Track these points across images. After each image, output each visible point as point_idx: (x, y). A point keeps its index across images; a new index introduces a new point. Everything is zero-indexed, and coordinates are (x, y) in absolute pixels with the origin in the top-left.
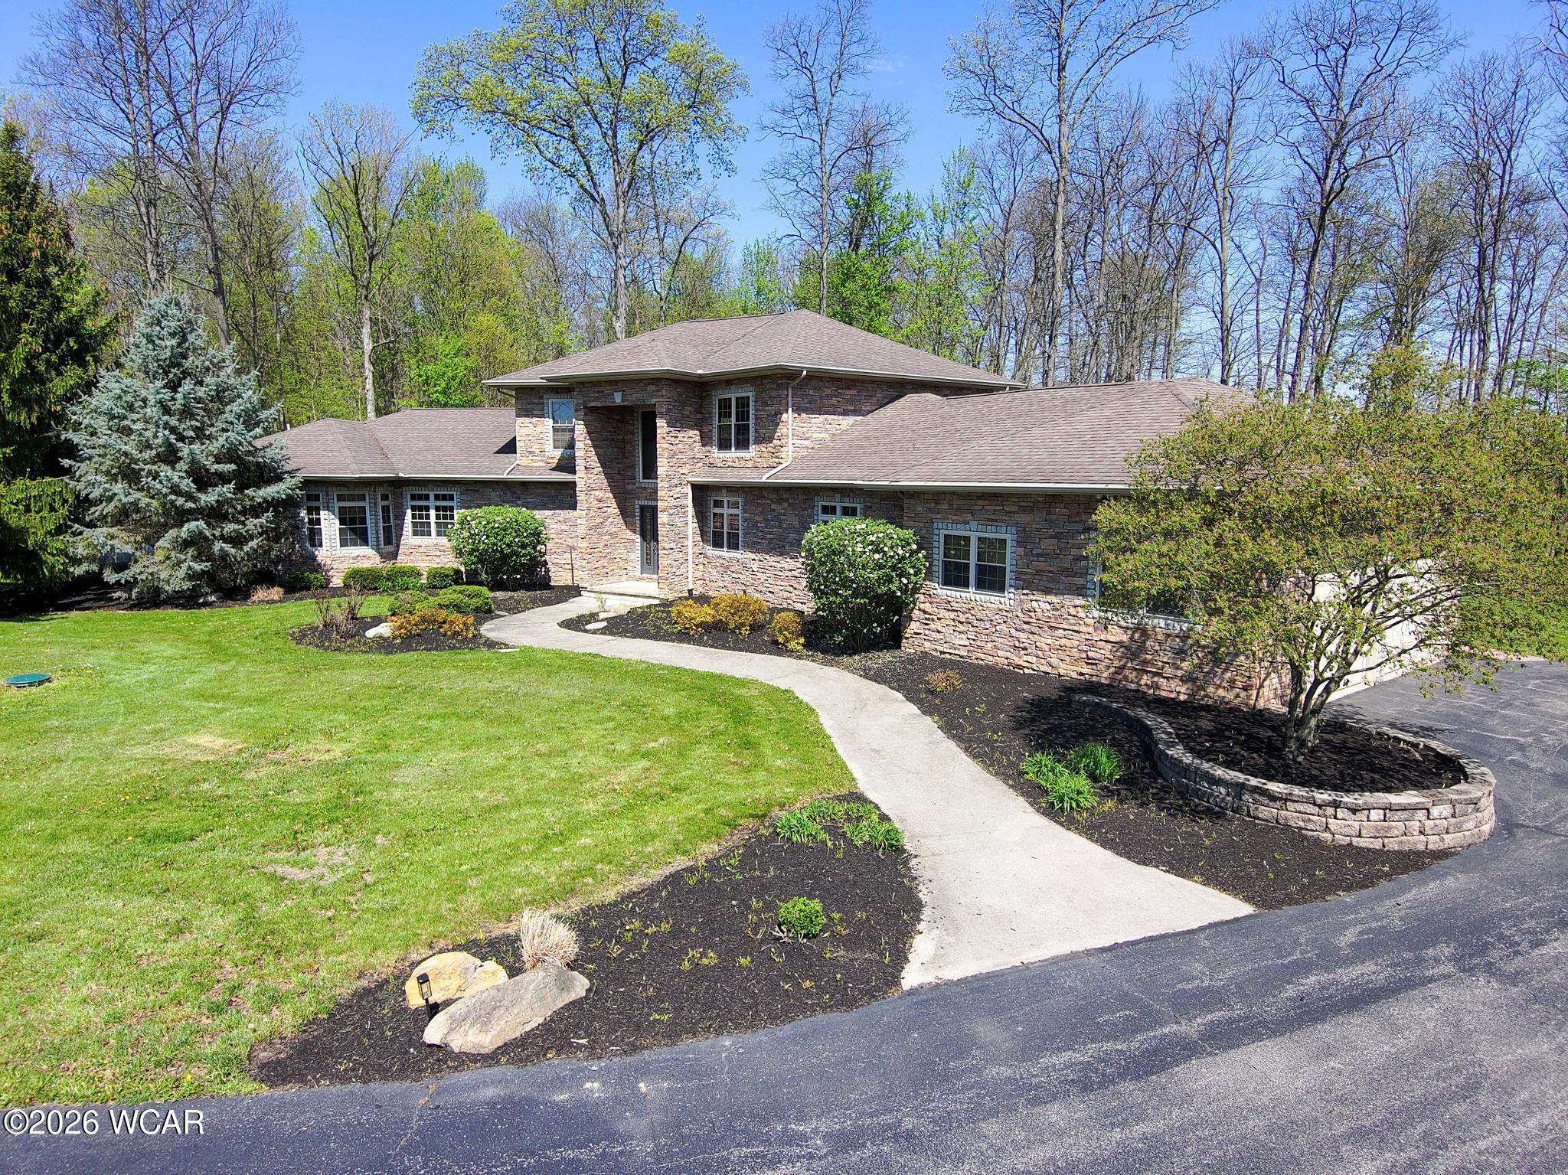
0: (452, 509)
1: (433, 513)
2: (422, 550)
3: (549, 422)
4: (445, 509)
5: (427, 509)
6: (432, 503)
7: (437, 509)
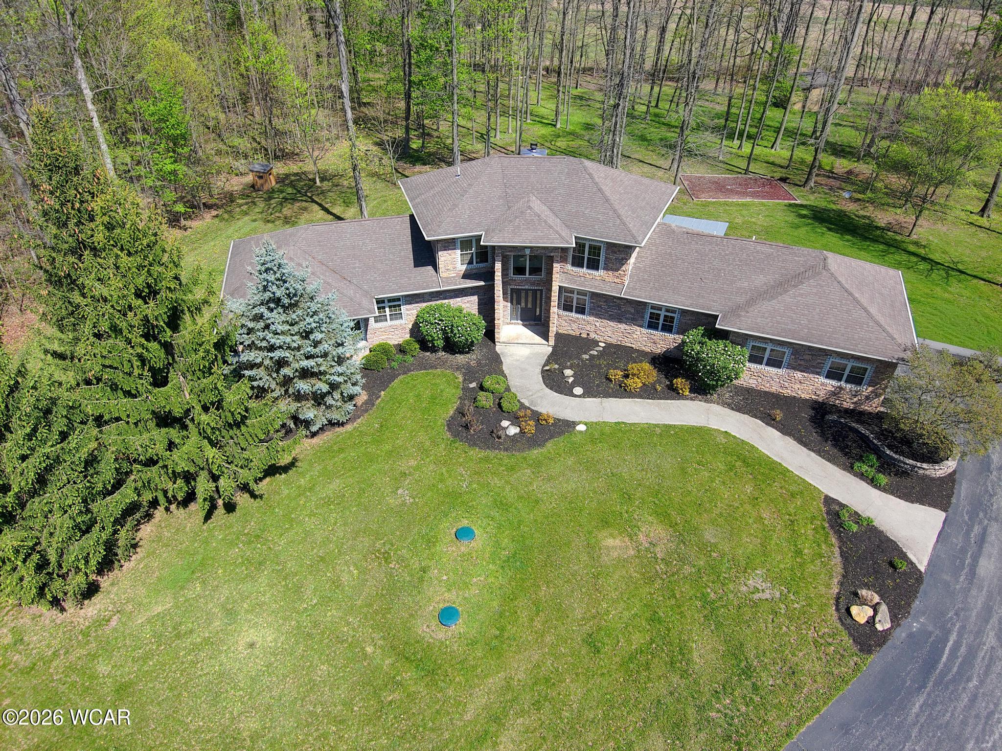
0: (399, 306)
1: (387, 309)
2: (383, 330)
3: (459, 252)
4: (395, 306)
5: (384, 308)
6: (387, 304)
7: (390, 307)
